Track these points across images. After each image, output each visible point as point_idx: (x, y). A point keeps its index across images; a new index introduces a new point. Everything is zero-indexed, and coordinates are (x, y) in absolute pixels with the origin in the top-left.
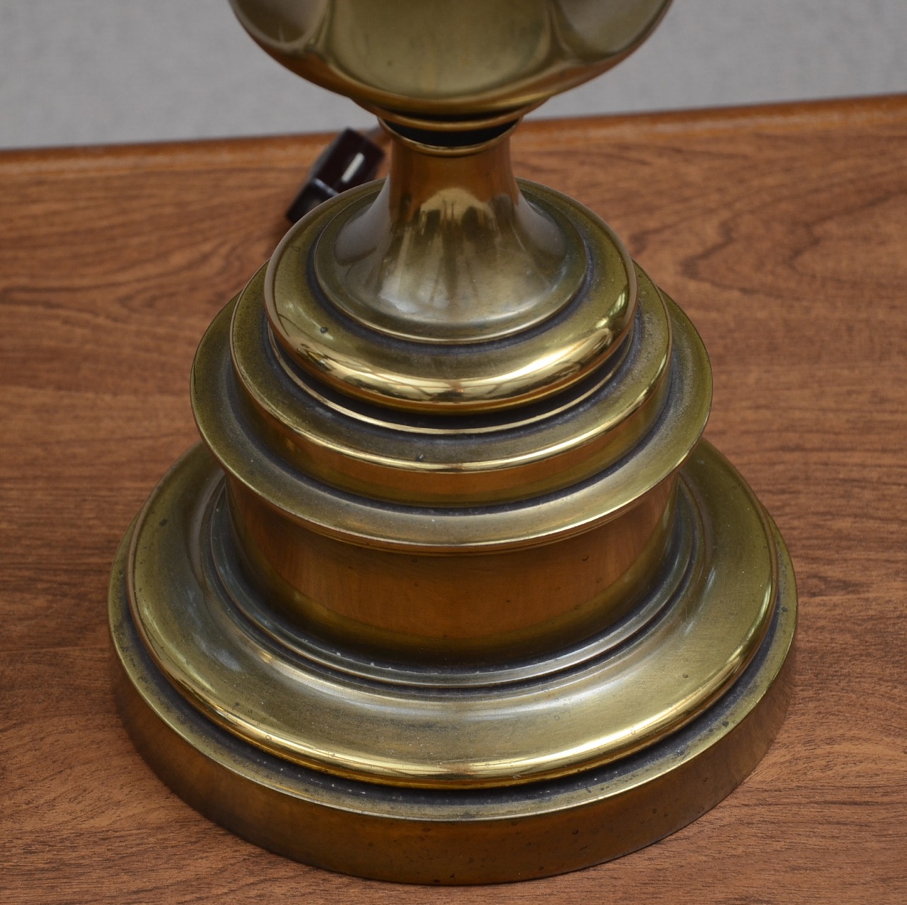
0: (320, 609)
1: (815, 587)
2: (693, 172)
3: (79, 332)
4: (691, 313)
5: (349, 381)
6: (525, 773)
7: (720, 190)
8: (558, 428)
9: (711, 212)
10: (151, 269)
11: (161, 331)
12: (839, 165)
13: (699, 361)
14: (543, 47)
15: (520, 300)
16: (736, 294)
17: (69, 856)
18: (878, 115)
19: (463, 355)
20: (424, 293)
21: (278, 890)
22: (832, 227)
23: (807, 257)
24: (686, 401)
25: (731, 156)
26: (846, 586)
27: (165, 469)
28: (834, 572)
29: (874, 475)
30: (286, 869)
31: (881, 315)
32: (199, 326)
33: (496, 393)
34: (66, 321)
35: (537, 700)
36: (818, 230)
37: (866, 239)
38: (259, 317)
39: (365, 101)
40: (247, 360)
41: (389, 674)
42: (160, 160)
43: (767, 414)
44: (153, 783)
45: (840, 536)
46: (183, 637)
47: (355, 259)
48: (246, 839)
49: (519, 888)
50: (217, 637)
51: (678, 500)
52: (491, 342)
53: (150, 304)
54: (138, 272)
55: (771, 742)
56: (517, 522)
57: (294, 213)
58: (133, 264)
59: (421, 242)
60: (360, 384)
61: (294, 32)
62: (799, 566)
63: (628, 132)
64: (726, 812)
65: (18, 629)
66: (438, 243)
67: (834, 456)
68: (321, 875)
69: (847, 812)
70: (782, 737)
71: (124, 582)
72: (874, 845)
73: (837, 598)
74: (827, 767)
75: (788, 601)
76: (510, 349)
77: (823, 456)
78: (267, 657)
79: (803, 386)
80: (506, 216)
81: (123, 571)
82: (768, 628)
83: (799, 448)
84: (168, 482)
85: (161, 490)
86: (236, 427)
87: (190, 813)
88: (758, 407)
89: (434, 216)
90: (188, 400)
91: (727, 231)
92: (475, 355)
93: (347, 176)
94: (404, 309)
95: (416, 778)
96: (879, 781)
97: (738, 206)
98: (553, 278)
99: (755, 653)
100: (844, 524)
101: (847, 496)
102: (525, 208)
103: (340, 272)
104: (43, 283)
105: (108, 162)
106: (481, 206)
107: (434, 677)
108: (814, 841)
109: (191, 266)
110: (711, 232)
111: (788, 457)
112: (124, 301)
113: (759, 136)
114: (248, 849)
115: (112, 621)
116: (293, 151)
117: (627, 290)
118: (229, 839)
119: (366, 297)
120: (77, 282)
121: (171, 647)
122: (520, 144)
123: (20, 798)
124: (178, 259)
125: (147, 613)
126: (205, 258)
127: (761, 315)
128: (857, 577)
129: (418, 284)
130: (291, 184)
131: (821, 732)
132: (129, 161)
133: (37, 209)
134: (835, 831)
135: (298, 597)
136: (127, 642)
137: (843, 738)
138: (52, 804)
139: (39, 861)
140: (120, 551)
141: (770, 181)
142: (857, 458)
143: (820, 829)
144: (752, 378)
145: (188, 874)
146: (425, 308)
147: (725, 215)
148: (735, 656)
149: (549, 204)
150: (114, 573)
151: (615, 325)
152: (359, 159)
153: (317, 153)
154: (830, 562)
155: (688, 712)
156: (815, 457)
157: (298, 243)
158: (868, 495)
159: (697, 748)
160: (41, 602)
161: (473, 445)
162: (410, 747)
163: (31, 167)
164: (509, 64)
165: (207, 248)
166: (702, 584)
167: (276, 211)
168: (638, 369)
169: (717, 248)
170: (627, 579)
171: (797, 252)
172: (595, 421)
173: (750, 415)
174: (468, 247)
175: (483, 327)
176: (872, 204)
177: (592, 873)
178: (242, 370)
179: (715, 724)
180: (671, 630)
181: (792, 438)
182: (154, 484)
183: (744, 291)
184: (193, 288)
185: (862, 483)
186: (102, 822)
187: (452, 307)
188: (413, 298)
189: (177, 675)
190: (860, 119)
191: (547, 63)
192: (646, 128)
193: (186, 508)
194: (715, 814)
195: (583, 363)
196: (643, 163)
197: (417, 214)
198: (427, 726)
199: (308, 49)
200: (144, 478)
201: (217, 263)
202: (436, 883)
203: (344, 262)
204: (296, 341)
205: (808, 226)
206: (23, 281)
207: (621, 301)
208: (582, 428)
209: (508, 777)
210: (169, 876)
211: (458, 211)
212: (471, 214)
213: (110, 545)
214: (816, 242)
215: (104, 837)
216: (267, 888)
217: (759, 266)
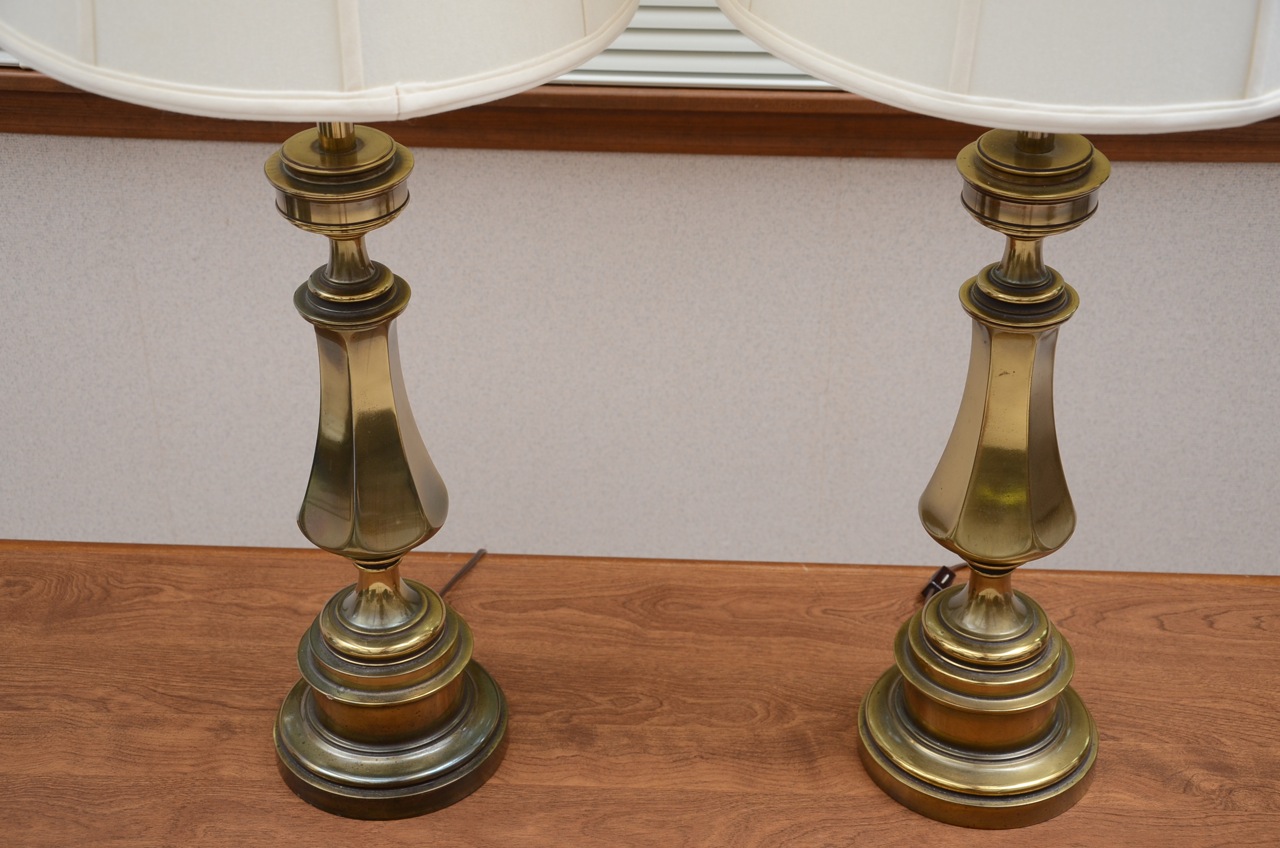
0: (932, 727)
1: (1104, 737)
2: (1062, 591)
3: (850, 626)
4: (1068, 640)
5: (949, 650)
6: (1002, 792)
7: (1071, 598)
8: (1022, 673)
9: (1068, 605)
10: (874, 607)
11: (877, 628)
12: (1112, 594)
13: (1070, 655)
14: (1029, 544)
15: (1011, 629)
16: (1076, 634)
17: (841, 803)
18: (1126, 578)
19: (991, 645)
20: (977, 623)
21: (913, 823)
22: (1109, 614)
23: (1101, 623)
24: (1066, 668)
25: (1074, 587)
26: (1114, 738)
27: (879, 674)
28: (1110, 733)
29: (1124, 701)
30: (916, 816)
31: (1127, 646)
32: (895, 629)
33: (1000, 659)
34: (845, 622)
35: (1007, 767)
36: (1105, 615)
37: (1122, 620)
38: (919, 624)
39: (962, 555)
40: (914, 640)
41: (956, 753)
42: (879, 571)
43: (1086, 676)
44: (870, 782)
45: (1112, 721)
46: (884, 733)
47: (955, 608)
48: (902, 804)
49: (997, 832)
50: (896, 732)
51: (1059, 703)
52: (1001, 642)
53: (874, 618)
54: (869, 607)
55: (1087, 790)
56: (1006, 704)
57: (925, 593)
58: (868, 605)
59: (978, 605)
60: (953, 651)
61: (945, 530)
62: (1099, 730)
63: (1038, 576)
64: (1070, 813)
65: (826, 724)
66: (984, 606)
67: (1110, 693)
68: (928, 820)
69: (1114, 817)
70: (1091, 789)
71: (864, 712)
72: (1123, 830)
73: (1111, 742)
74: (1106, 801)
75: (1095, 741)
76: (1006, 645)
77: (1106, 692)
78: (912, 741)
79: (1099, 667)
80: (1008, 600)
81: (864, 708)
82: (1088, 750)
83: (1098, 689)
84: (881, 678)
85: (878, 682)
86: (909, 662)
87: (883, 793)
88: (1083, 673)
89: (983, 597)
90: (892, 653)
91: (1073, 612)
92: (995, 646)
93: (943, 581)
94: (970, 627)
95: (961, 789)
96: (1125, 808)
97: (1077, 604)
98: (1022, 622)
99: (1083, 759)
100: (1113, 717)
101: (1115, 707)
102: (1015, 599)
103: (949, 613)
104: (838, 609)
105: (861, 570)
106: (1000, 596)
107: (972, 755)
108: (1102, 827)
109: (887, 607)
110: (1067, 612)
111: (1094, 691)
112: (865, 617)
113: (1084, 581)
114: (903, 808)
115: (859, 725)
116: (923, 571)
117: (1048, 629)
118: (896, 804)
119: (958, 622)
120: (849, 609)
121: (879, 736)
122: (1014, 575)
123: (826, 782)
124: (883, 604)
125: (871, 722)
126: (893, 604)
127: (1085, 642)
128: (1118, 736)
129: (976, 619)
130: (924, 583)
131: (1105, 789)
132: (868, 570)
133: (837, 584)
134: (1110, 824)
135: (924, 722)
136: (865, 732)
137: (1112, 791)
138: (836, 785)
139: (831, 804)
140: (863, 701)
141: (1088, 597)
142: (1118, 694)
143: (1104, 822)
144: (1081, 663)
145: (882, 814)
146: (978, 628)
147: (1072, 606)
148: (1075, 760)
149: (1022, 598)
150: (861, 707)
151: (1043, 640)
152: (947, 576)
153: (933, 573)
154: (1109, 729)
155: (1058, 778)
156: (1103, 692)
157: (934, 602)
158: (1122, 707)
159: (1062, 789)
160: (834, 715)
161: (992, 676)
162: (962, 779)
163: (836, 570)
164: (1017, 549)
165: (893, 601)
166: (1065, 734)
167: (917, 591)
168: (1050, 656)
169: (1068, 618)
170: (1040, 728)
171: (1098, 622)
172: (1035, 672)
173: (1081, 676)
174: (994, 609)
175: (998, 637)
176: (1124, 608)
177: (1022, 829)
178: (912, 643)
179: (1069, 782)
180: (1054, 748)
181: (1095, 685)
182: (875, 680)
183: (1079, 633)
184: (888, 614)
185: (1120, 703)
186: (852, 793)
187: (987, 629)
188: (974, 624)
189: (881, 744)
190: (1119, 579)
191: (1029, 550)
192: (1045, 575)
193: (887, 688)
194: (1067, 813)
195: (1031, 653)
196: (1044, 586)
197: (978, 596)
198: (968, 772)
199: (947, 539)
200: (870, 677)
201: (896, 607)
202: (968, 827)
203: (950, 609)
204: (932, 635)
205: (1101, 613)
206: (831, 607)
207: (1044, 633)
208: (1029, 675)
209: (996, 793)
210: (875, 814)
211: (992, 597)
212: (996, 598)
213: (858, 699)
214: (1104, 619)
215: (853, 798)
216: (909, 822)
217: (1084, 625)
